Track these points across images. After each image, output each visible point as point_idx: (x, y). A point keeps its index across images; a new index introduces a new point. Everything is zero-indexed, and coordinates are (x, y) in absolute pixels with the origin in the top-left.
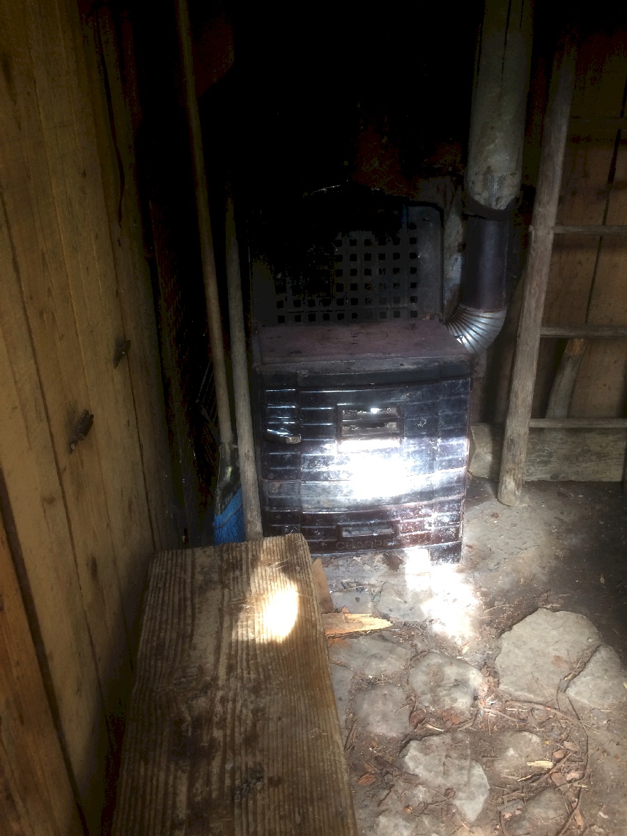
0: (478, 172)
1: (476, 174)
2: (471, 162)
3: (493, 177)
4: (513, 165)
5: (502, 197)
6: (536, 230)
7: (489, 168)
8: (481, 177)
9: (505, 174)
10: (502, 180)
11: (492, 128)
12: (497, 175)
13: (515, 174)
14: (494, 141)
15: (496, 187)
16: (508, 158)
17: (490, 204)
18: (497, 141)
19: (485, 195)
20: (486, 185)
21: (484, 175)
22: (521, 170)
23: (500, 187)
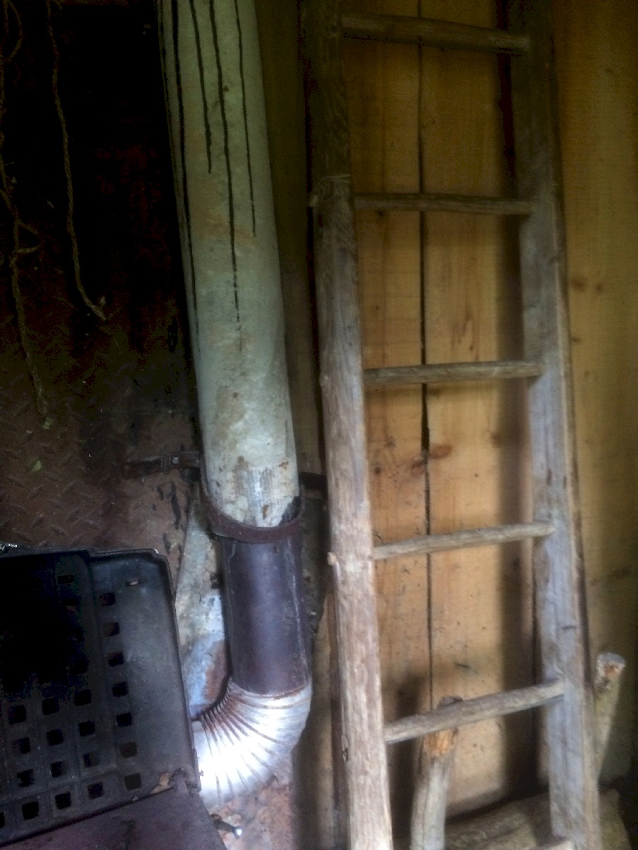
0: (224, 467)
1: (221, 470)
2: (209, 452)
3: (250, 473)
4: (281, 451)
5: (272, 504)
6: (342, 562)
7: (241, 459)
8: (230, 475)
9: (270, 466)
10: (267, 477)
11: (235, 395)
12: (257, 470)
13: (287, 463)
14: (241, 416)
15: (258, 488)
16: (270, 440)
17: (254, 519)
18: (247, 417)
19: (243, 503)
20: (239, 487)
21: (235, 470)
22: (294, 455)
23: (265, 489)
